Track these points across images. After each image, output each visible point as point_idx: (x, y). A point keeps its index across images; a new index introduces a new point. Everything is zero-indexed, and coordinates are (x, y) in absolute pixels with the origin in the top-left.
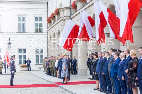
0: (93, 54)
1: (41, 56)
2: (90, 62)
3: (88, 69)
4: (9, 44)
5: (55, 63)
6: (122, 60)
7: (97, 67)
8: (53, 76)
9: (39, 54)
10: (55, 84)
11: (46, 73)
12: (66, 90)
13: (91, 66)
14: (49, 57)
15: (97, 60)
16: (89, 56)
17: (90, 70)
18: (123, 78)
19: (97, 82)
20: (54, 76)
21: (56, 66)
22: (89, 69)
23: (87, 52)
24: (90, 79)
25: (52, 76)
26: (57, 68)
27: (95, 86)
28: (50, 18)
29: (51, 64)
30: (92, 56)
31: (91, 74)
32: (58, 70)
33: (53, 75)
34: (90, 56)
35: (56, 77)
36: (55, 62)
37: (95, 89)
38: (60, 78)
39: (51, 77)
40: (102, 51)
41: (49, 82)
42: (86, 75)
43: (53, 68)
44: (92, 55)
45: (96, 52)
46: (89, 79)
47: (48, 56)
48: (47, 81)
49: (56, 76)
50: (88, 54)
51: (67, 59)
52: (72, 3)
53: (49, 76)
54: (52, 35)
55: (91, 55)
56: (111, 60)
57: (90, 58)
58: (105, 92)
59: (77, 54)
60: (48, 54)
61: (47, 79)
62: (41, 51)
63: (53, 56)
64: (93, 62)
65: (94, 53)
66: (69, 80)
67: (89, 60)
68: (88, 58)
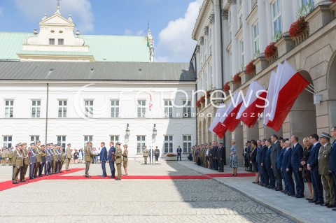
1: (190, 144)
4: (155, 131)
6: (287, 149)
9: (187, 142)
10: (206, 175)
12: (220, 183)
15: (256, 149)
18: (287, 169)
19: (257, 174)
20: (205, 166)
27: (255, 179)
28: (199, 101)
37: (254, 183)
40: (262, 138)
41: (200, 173)
47: (197, 144)
48: (198, 172)
52: (224, 84)
54: (202, 120)
56: (273, 149)
58: (266, 186)
62: (190, 138)
66: (223, 171)
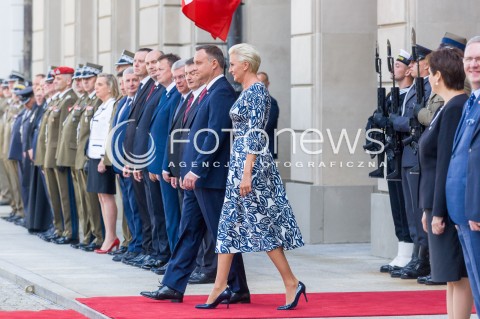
0: (419, 52)
2: (400, 120)
3: (375, 189)
5: (87, 132)
7: (457, 164)
8: (73, 240)
10: (83, 309)
11: (12, 218)
13: (409, 158)
14: (37, 68)
16: (386, 75)
17: (395, 191)
20: (83, 238)
21: (94, 153)
22: (383, 184)
23: (373, 38)
24: (395, 272)
25: (56, 240)
26: (101, 168)
29: (55, 137)
30: (414, 69)
31: (403, 234)
32: (111, 191)
33: (66, 234)
34: (399, 69)
35: (97, 247)
36: (91, 116)
38: (128, 261)
39: (52, 245)
41: (33, 290)
42: (359, 233)
43: (66, 171)
44: (414, 58)
45: (447, 41)
46: (387, 277)
47: (28, 62)
48: (19, 281)
49: (93, 246)
50: (384, 56)
51: (196, 94)
53: (36, 240)
55: (406, 62)
57: (396, 91)
59: (284, 53)
60: (29, 43)
61: (13, 270)
63: (69, 64)
64: (424, 127)
65: (434, 46)
67: (388, 102)
68: (382, 91)
